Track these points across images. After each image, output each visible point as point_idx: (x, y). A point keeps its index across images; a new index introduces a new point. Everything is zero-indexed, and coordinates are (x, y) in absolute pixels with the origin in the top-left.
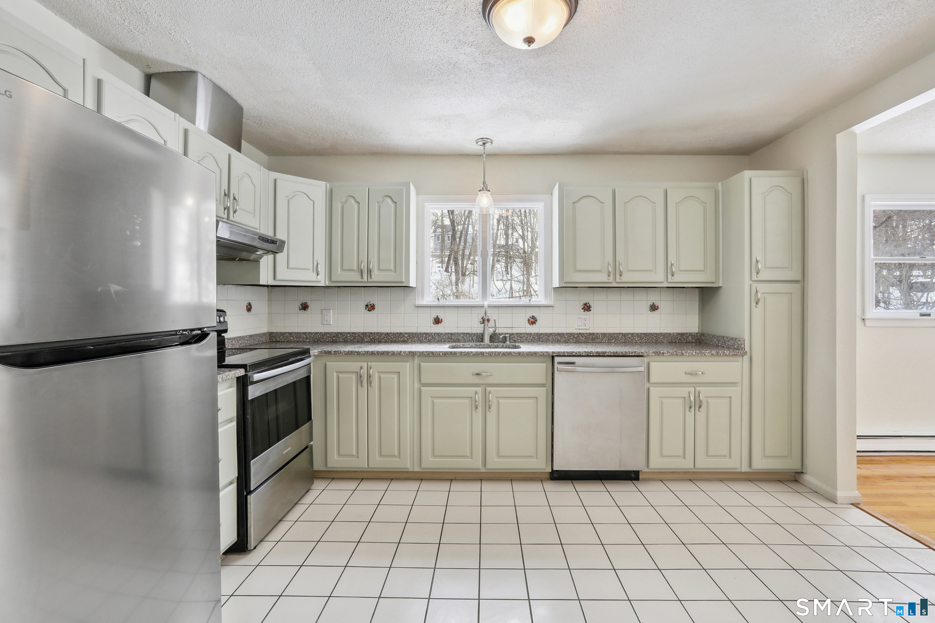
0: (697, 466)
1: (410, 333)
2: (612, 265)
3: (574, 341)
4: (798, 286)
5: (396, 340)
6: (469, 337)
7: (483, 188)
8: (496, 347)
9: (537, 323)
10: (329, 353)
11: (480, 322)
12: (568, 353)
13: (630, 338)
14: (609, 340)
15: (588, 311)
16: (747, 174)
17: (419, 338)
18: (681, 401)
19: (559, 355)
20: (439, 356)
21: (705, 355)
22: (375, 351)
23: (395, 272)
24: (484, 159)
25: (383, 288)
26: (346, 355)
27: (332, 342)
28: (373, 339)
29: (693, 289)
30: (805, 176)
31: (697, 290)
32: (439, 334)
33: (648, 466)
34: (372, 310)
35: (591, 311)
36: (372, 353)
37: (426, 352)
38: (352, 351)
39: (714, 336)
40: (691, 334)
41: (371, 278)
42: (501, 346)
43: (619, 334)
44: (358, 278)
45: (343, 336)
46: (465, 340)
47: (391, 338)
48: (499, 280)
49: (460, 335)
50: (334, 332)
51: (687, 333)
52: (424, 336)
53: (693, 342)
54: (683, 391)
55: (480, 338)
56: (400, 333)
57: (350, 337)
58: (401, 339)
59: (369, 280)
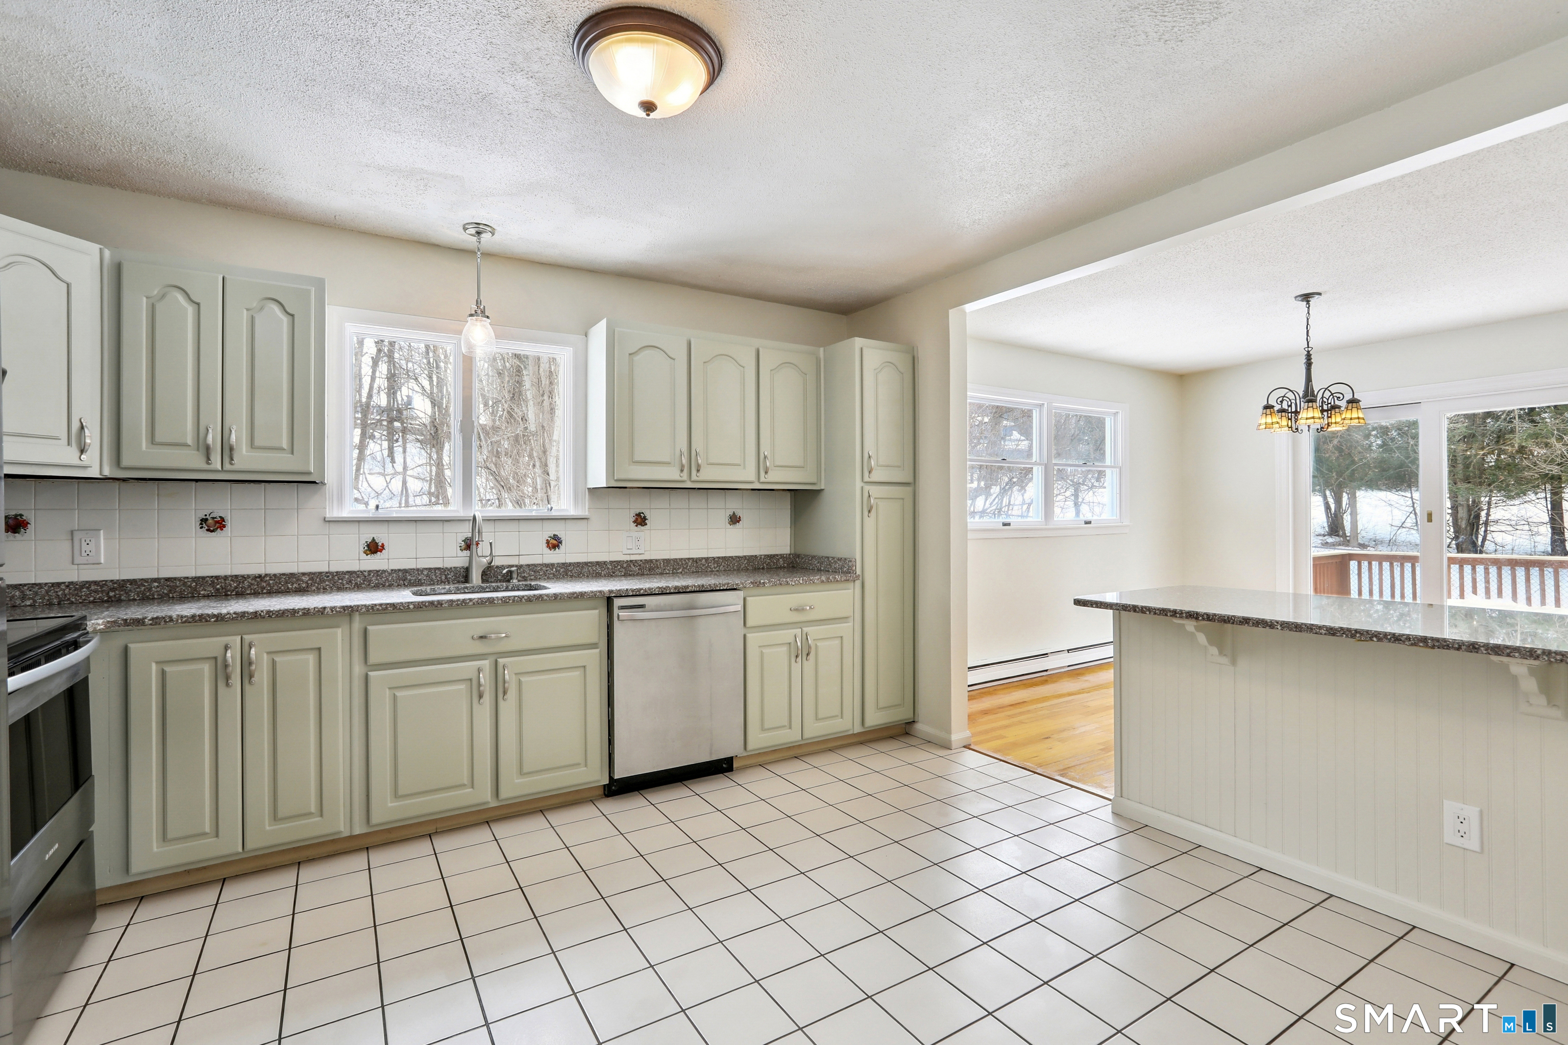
0: (806, 736)
1: (314, 574)
2: (686, 454)
3: (623, 574)
4: (909, 489)
5: (280, 588)
6: (441, 574)
7: (476, 311)
8: (496, 590)
9: (562, 547)
10: (139, 622)
11: (460, 547)
12: (633, 591)
13: (704, 565)
14: (674, 569)
15: (642, 526)
16: (859, 342)
17: (335, 582)
18: (785, 649)
19: (621, 595)
20: (408, 610)
21: (814, 582)
22: (262, 611)
23: (292, 453)
24: (479, 259)
25: (247, 485)
26: (187, 624)
27: (107, 601)
28: (223, 589)
29: (784, 492)
30: (916, 354)
31: (788, 494)
32: (378, 573)
33: (745, 748)
34: (217, 528)
35: (646, 525)
36: (256, 615)
37: (381, 605)
38: (202, 615)
39: (815, 557)
40: (782, 556)
41: (231, 464)
42: (504, 588)
43: (689, 559)
44: (200, 463)
45: (139, 587)
46: (432, 580)
47: (269, 584)
48: (374, 474)
49: (422, 573)
50: (112, 581)
51: (777, 555)
52: (347, 577)
53: (784, 567)
54: (787, 635)
55: (464, 575)
56: (291, 574)
57: (158, 589)
58: (292, 585)
59: (227, 466)
